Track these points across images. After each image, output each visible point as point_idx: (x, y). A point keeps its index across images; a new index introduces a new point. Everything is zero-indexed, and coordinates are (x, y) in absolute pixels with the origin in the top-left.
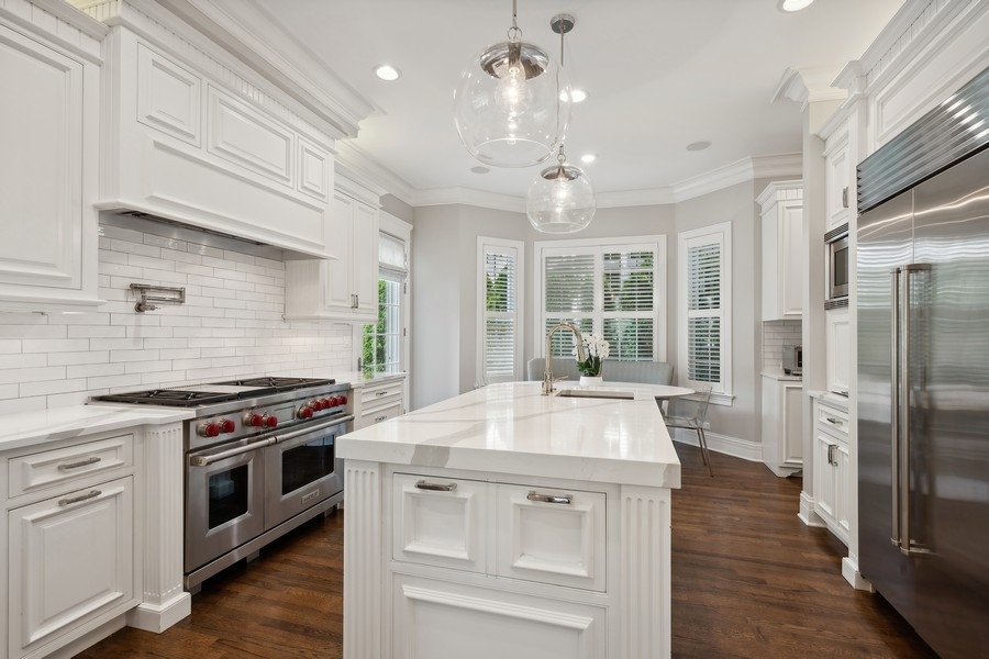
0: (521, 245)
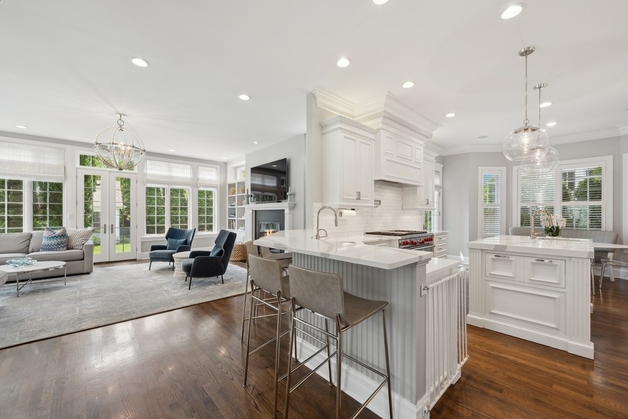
0: (504, 169)
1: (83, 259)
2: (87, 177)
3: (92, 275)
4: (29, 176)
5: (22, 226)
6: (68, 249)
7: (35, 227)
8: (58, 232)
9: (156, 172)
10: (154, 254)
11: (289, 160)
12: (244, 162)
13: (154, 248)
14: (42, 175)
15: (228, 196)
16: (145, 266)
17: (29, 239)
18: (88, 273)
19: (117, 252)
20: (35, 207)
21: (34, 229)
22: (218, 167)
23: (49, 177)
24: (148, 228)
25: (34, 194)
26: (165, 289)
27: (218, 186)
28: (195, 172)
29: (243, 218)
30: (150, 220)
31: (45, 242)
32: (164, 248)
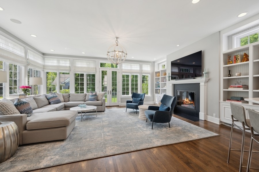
1: (102, 105)
2: (102, 72)
3: (105, 112)
4: (85, 72)
5: (84, 91)
6: (97, 101)
7: (87, 91)
8: (94, 93)
9: (126, 68)
10: (128, 105)
11: (204, 51)
12: (165, 60)
13: (128, 102)
14: (89, 71)
15: (155, 78)
16: (124, 110)
17: (86, 96)
18: (104, 111)
19: (112, 102)
20: (87, 84)
21: (87, 92)
22: (151, 64)
23: (91, 72)
24: (123, 92)
25: (87, 79)
26: (139, 126)
27: (151, 73)
28: (141, 67)
29: (164, 88)
30: (123, 89)
31: (90, 97)
32: (131, 102)
